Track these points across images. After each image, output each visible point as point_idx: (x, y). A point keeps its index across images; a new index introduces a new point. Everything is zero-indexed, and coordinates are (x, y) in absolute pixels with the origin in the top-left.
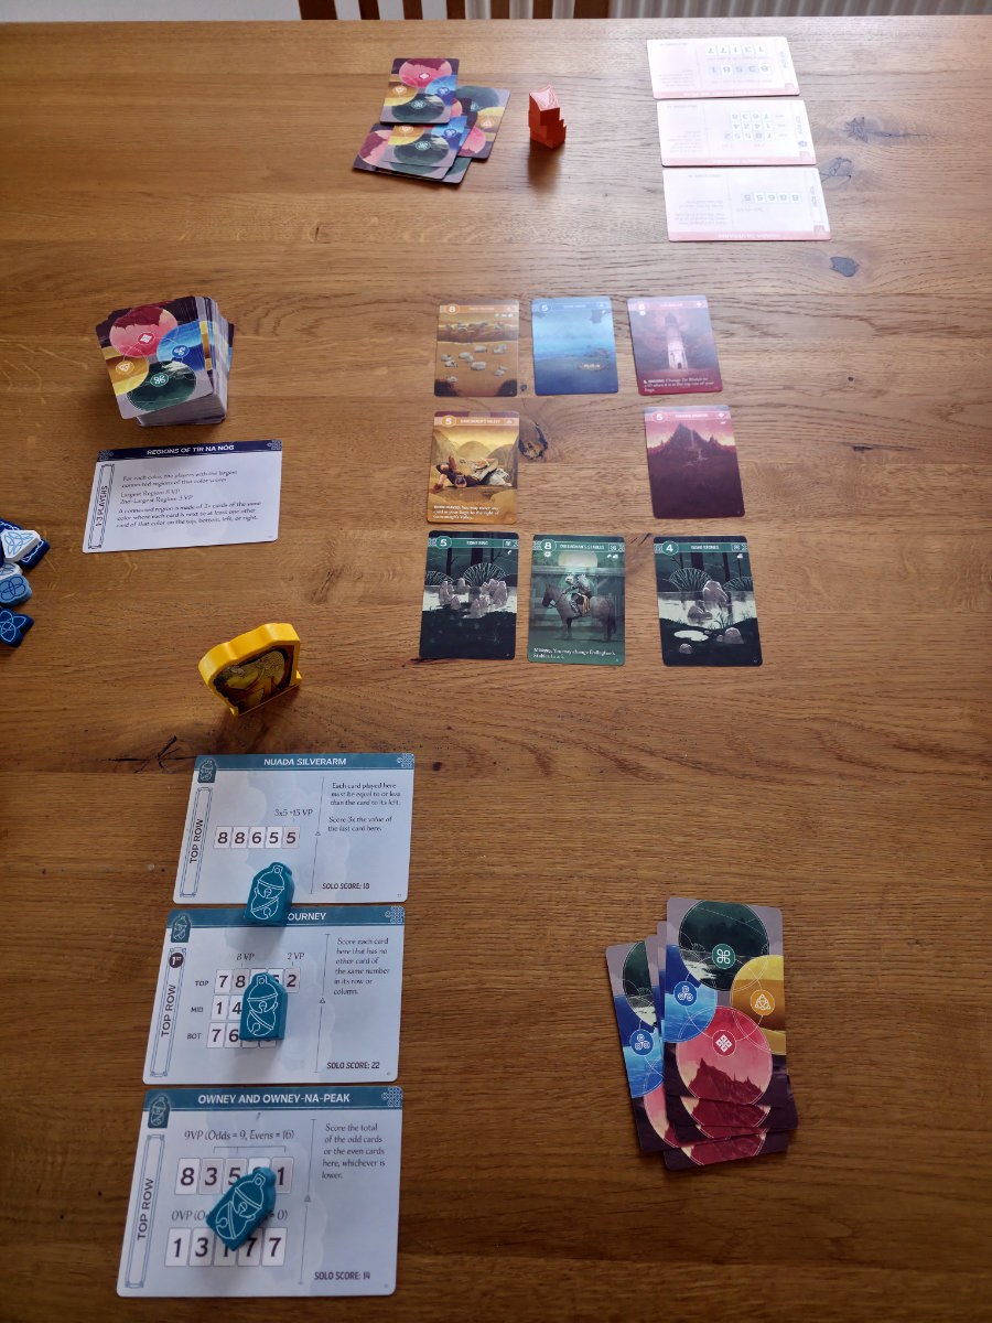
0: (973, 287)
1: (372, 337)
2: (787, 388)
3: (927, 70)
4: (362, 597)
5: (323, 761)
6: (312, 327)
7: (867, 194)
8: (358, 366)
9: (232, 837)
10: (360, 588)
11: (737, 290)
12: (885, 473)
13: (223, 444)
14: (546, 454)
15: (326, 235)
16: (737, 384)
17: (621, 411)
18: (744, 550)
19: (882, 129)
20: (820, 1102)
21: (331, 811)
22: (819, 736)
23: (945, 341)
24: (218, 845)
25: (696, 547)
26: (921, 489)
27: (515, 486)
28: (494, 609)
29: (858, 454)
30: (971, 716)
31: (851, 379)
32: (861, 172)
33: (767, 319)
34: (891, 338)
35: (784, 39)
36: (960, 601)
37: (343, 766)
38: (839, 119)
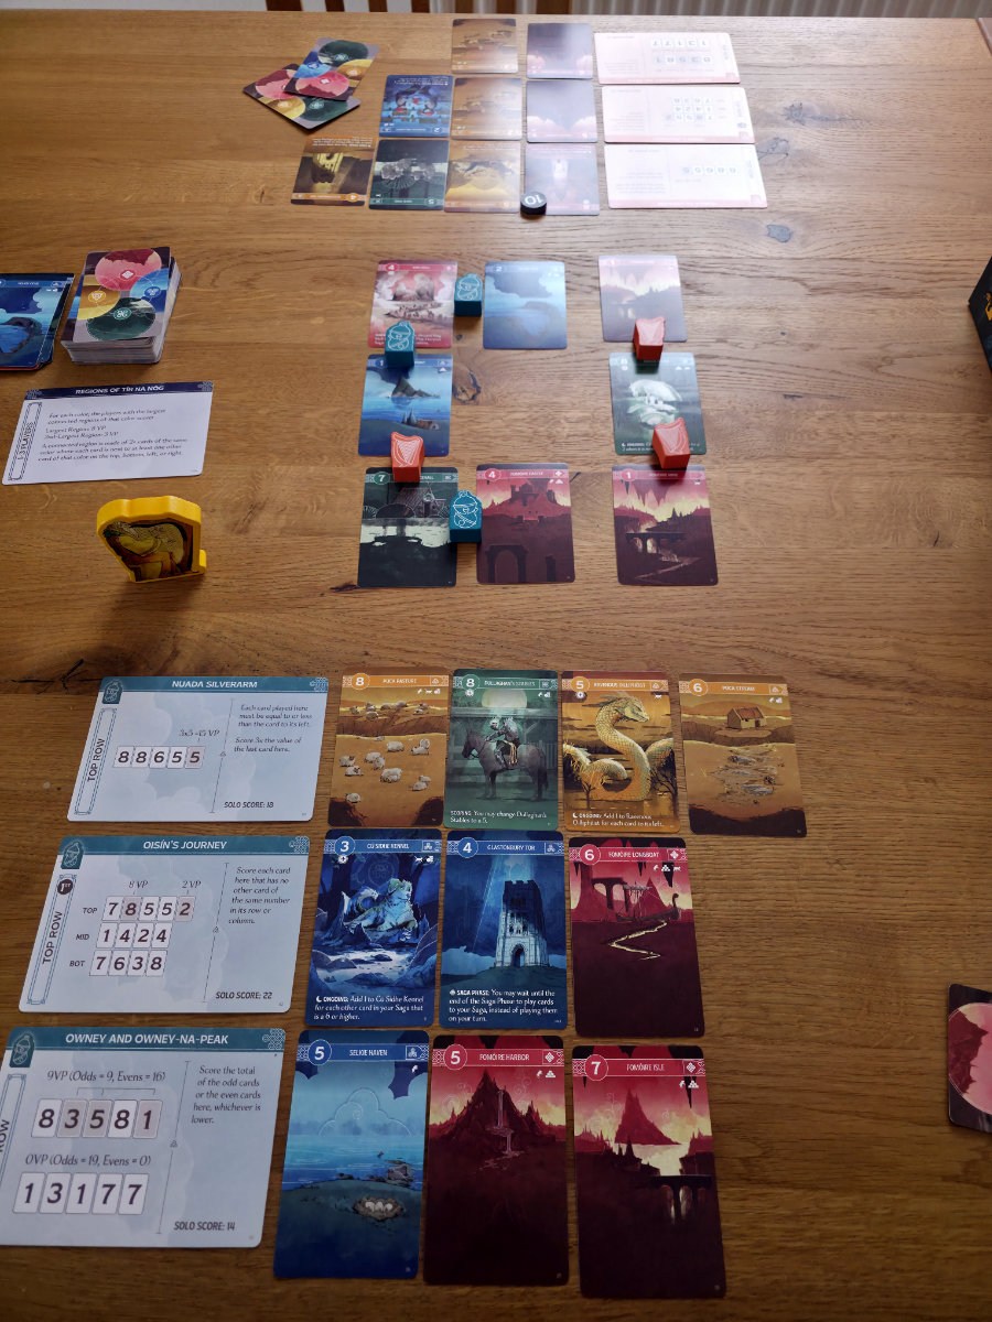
0: (905, 254)
1: (310, 290)
2: (719, 341)
3: (864, 64)
4: (285, 528)
5: (233, 684)
6: (250, 280)
7: (803, 170)
8: (294, 316)
9: (133, 757)
10: (282, 522)
12: (815, 419)
13: (151, 385)
14: (479, 397)
15: (271, 198)
17: (555, 360)
19: (818, 113)
21: (240, 732)
22: (741, 662)
23: (875, 301)
24: (118, 764)
26: (850, 434)
29: (789, 401)
30: (895, 645)
31: (783, 334)
32: (798, 151)
33: (702, 279)
34: (823, 297)
35: (727, 35)
36: (886, 538)
37: (255, 688)
38: (778, 104)
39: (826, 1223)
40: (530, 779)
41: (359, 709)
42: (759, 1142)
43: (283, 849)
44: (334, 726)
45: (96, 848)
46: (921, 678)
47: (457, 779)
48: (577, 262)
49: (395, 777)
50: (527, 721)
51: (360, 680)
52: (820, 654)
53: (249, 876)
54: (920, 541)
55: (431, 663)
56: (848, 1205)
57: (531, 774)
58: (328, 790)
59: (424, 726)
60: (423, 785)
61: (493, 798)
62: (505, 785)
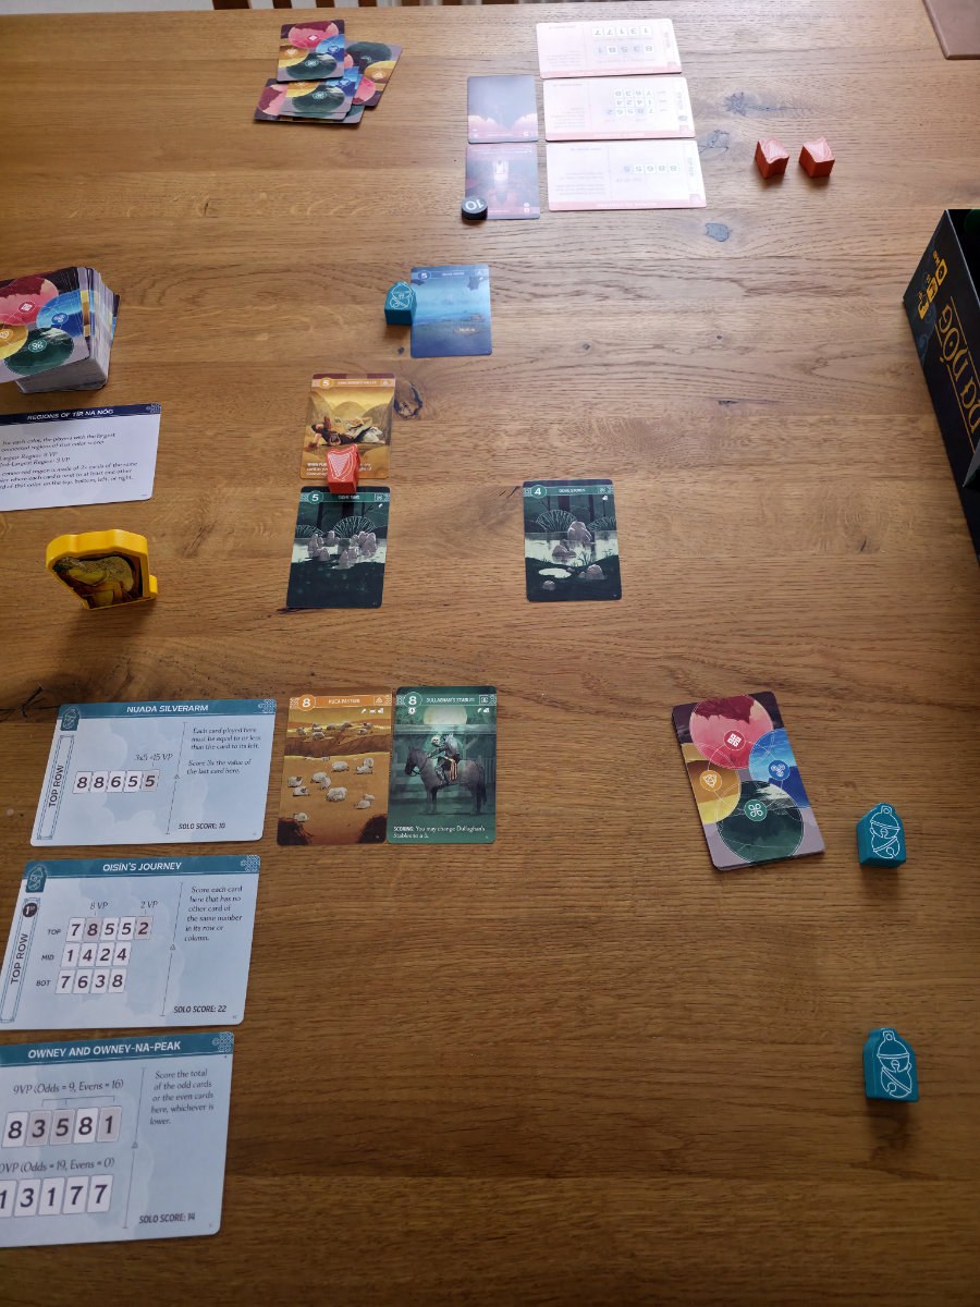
0: (842, 249)
1: (255, 305)
2: (657, 347)
3: (806, 48)
4: (234, 551)
5: (186, 708)
6: (196, 297)
7: (743, 164)
8: (242, 333)
9: (91, 782)
10: (230, 545)
11: (613, 256)
12: (749, 425)
13: (101, 409)
14: (421, 412)
15: (214, 210)
16: (609, 344)
17: (495, 372)
18: (609, 492)
19: (760, 102)
20: (659, 1020)
21: (192, 755)
22: (672, 673)
23: (811, 300)
24: (77, 790)
25: (563, 491)
26: (783, 440)
27: (388, 443)
28: (363, 560)
29: (723, 407)
30: (821, 652)
31: (719, 337)
32: (739, 144)
33: (641, 282)
34: (758, 299)
35: (669, 21)
36: (815, 544)
37: (205, 711)
38: (719, 95)
39: (742, 1209)
40: (469, 794)
41: (306, 730)
42: (680, 1135)
43: (235, 868)
44: (282, 747)
45: (58, 871)
46: (844, 684)
47: (399, 797)
48: (518, 269)
49: (340, 797)
50: (466, 737)
51: (307, 702)
52: (749, 662)
53: (204, 895)
54: (848, 546)
55: (375, 682)
56: (763, 1192)
57: (470, 789)
58: (276, 810)
59: (368, 745)
60: (368, 804)
61: (434, 813)
62: (445, 801)
